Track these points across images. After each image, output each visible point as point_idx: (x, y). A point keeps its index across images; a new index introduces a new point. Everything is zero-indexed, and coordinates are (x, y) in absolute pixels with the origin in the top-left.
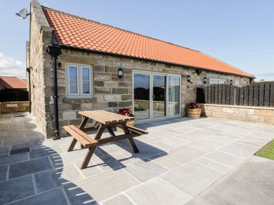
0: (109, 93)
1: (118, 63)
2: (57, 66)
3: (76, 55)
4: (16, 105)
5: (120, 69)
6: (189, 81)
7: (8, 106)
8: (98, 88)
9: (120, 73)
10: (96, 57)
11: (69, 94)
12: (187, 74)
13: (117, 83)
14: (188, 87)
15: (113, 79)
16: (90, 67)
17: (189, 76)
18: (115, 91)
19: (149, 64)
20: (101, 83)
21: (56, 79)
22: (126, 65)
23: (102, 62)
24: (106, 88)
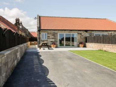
0: (51, 39)
1: (54, 32)
2: (40, 33)
3: (43, 31)
4: (34, 43)
5: (54, 33)
6: (81, 35)
7: (32, 43)
8: (48, 38)
9: (54, 34)
10: (48, 31)
11: (42, 39)
12: (80, 32)
13: (53, 36)
14: (81, 37)
15: (52, 35)
16: (47, 33)
17: (81, 33)
18: (52, 38)
19: (63, 31)
20: (49, 37)
21: (39, 36)
22: (56, 32)
23: (49, 32)
24: (50, 38)
